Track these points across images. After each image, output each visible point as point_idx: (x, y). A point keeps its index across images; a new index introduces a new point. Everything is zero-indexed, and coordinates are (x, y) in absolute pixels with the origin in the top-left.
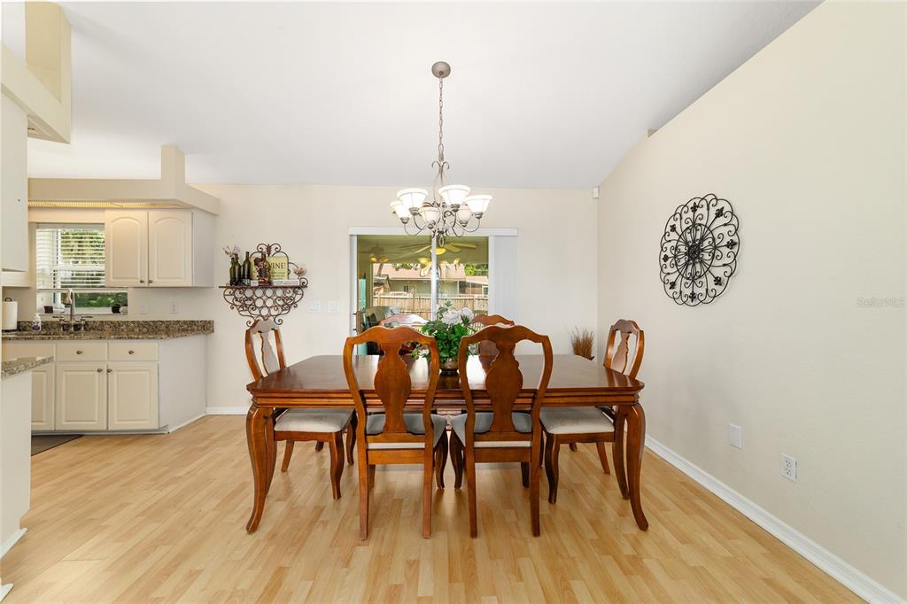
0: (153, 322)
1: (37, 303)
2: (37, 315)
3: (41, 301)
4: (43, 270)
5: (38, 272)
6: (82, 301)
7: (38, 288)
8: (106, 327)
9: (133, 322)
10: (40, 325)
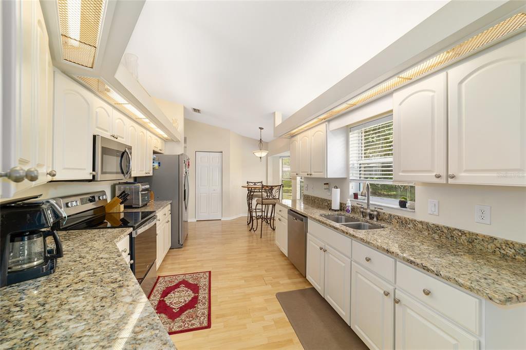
0: (448, 229)
1: (350, 190)
2: (349, 200)
3: (352, 188)
4: (353, 164)
5: (350, 166)
6: (376, 190)
7: (351, 178)
8: (394, 221)
9: (421, 222)
10: (350, 209)
